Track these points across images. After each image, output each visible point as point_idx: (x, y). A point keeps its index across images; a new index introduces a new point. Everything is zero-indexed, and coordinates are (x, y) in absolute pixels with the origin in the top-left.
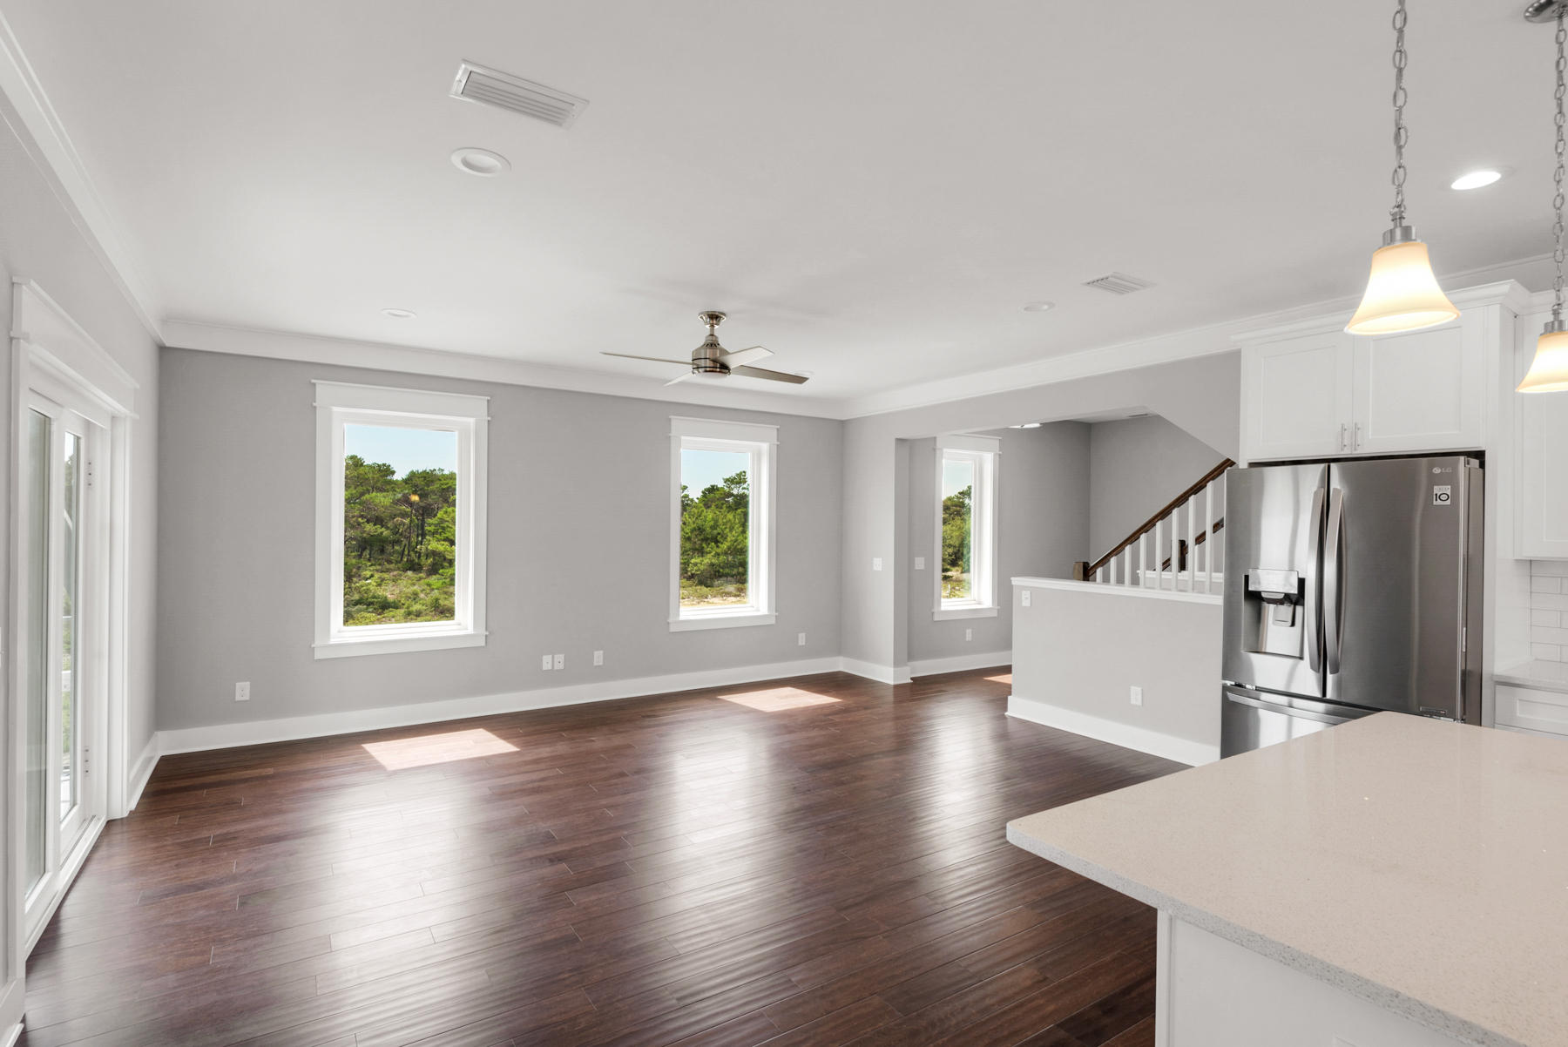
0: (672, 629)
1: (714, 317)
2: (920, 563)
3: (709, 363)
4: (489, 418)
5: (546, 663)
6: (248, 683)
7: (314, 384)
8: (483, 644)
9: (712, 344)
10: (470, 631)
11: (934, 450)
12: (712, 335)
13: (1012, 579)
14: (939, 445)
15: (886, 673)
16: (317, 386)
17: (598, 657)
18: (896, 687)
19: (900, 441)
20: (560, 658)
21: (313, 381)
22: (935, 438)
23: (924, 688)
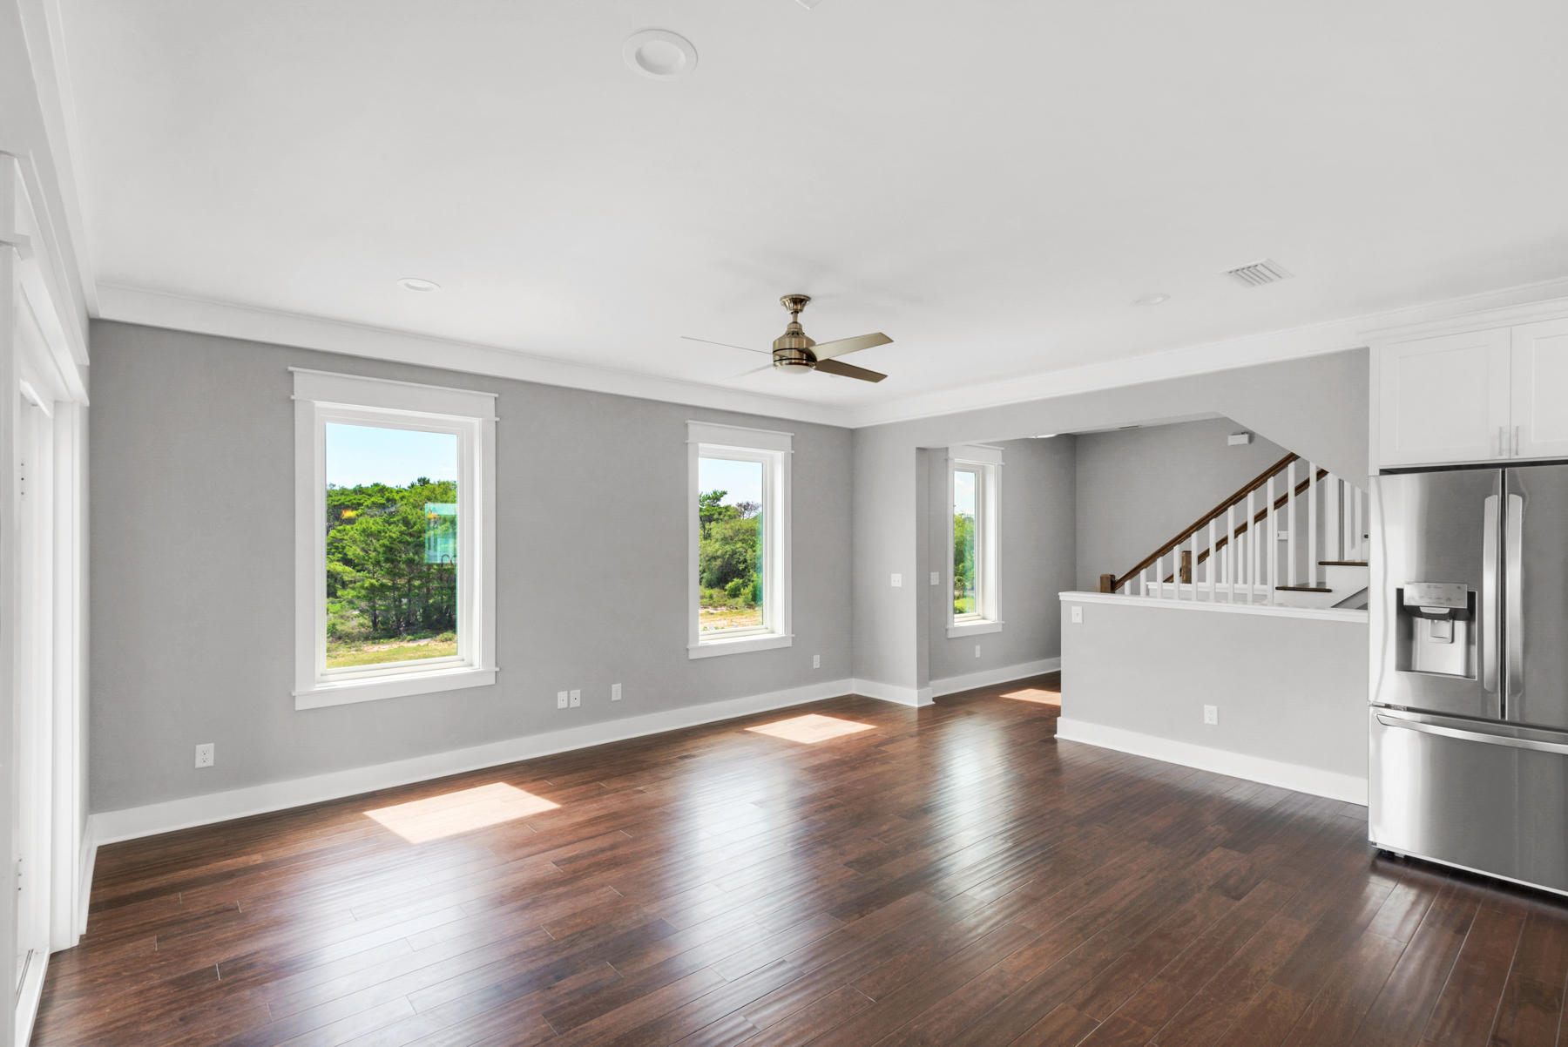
0: (692, 656)
1: (799, 301)
2: (935, 578)
3: (794, 354)
4: (498, 419)
5: (562, 700)
6: (212, 744)
7: (292, 373)
8: (494, 683)
9: (796, 332)
10: (478, 665)
11: (947, 460)
12: (795, 322)
13: (1060, 594)
14: (951, 455)
15: (909, 696)
16: (295, 375)
17: (616, 691)
18: (921, 710)
19: (920, 450)
20: (576, 693)
21: (290, 368)
22: (947, 449)
23: (946, 708)
